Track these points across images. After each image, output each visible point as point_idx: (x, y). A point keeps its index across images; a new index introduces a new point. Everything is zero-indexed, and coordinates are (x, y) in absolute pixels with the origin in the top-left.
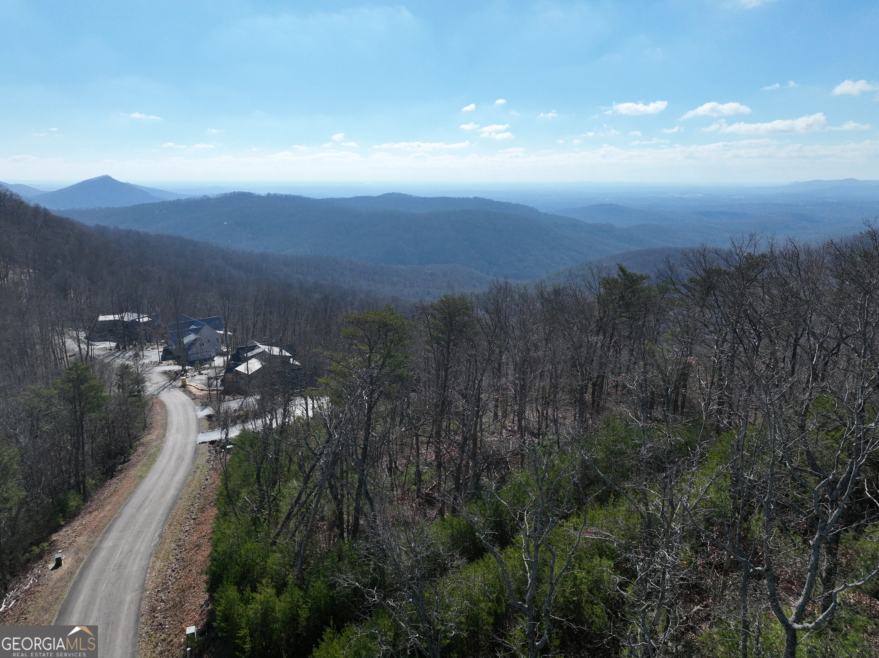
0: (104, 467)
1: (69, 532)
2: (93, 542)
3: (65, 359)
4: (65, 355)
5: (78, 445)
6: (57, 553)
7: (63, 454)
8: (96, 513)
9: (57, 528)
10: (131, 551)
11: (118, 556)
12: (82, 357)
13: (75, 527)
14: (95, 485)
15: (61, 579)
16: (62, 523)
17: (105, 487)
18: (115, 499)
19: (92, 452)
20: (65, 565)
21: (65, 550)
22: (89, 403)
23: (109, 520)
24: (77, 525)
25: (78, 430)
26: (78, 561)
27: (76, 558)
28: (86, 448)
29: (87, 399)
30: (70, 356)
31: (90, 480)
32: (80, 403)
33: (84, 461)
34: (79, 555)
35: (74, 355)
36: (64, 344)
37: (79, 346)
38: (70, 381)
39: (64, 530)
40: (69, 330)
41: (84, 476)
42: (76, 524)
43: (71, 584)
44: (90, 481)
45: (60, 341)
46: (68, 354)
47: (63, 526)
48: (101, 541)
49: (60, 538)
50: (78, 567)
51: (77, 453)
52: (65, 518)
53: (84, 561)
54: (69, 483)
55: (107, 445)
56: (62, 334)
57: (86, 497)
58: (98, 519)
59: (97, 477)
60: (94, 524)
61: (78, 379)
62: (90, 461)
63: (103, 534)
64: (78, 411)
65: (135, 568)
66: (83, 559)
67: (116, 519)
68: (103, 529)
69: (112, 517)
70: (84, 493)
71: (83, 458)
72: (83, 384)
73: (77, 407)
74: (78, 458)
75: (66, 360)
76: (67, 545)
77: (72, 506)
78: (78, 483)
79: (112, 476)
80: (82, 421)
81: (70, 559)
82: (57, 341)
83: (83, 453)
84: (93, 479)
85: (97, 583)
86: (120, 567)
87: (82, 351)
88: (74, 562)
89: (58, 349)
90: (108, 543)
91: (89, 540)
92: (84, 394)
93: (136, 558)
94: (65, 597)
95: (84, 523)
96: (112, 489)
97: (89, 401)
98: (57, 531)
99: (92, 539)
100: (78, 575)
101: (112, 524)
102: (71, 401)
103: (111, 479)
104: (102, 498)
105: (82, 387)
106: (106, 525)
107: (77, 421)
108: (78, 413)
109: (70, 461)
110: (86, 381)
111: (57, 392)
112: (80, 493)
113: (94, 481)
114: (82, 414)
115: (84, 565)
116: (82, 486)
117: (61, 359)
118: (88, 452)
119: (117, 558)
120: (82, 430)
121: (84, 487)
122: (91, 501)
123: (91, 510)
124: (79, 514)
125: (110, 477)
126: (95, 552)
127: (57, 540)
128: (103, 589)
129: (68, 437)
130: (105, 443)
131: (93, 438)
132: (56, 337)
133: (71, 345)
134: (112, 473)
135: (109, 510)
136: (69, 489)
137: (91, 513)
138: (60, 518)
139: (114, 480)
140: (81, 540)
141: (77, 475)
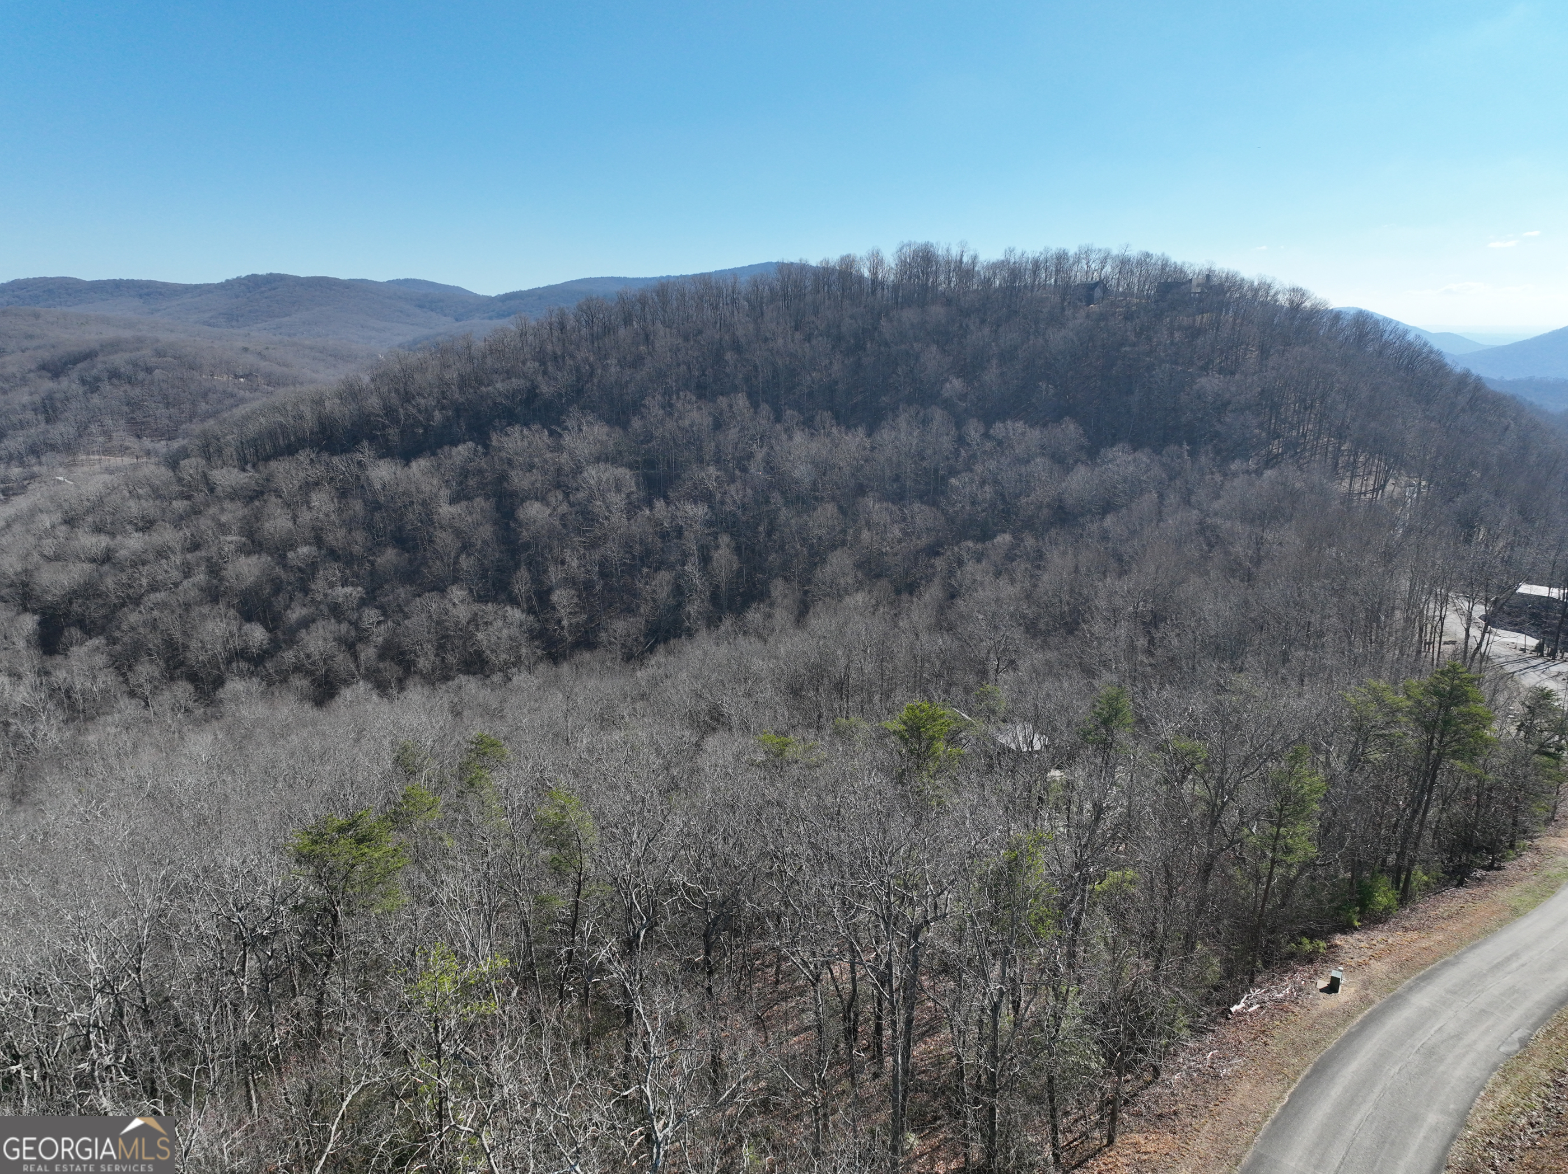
0: (1450, 860)
1: (1362, 944)
2: (1396, 983)
3: (1437, 645)
4: (1437, 639)
5: (1417, 805)
6: (1336, 968)
7: (1389, 809)
8: (1414, 935)
9: (1347, 928)
10: (1458, 1037)
11: (1432, 1032)
12: (1466, 652)
13: (1374, 942)
14: (1427, 884)
15: (1331, 1014)
16: (1357, 924)
17: (1443, 897)
18: (1454, 927)
19: (1437, 827)
20: (1346, 994)
21: (1350, 970)
22: (1458, 741)
23: (1435, 960)
24: (1379, 938)
25: (1425, 781)
26: (1365, 1001)
27: (1363, 993)
28: (1430, 813)
29: (1456, 733)
30: (1445, 643)
31: (1420, 873)
32: (1442, 735)
33: (1419, 836)
34: (1368, 992)
35: (1453, 643)
36: (1442, 619)
37: (1467, 630)
38: (1437, 693)
39: (1356, 936)
40: (1457, 598)
41: (1412, 862)
42: (1378, 936)
43: (1343, 1032)
44: (1419, 875)
45: (1438, 613)
46: (1444, 639)
47: (1356, 929)
48: (1410, 989)
49: (1347, 946)
50: (1361, 1010)
51: (1413, 818)
52: (1362, 916)
53: (1374, 1006)
54: (1384, 861)
55: (1467, 825)
56: (1445, 601)
57: (1405, 898)
58: (1415, 947)
59: (1434, 873)
60: (1407, 953)
61: (1451, 693)
62: (1429, 841)
63: (1418, 978)
64: (1434, 748)
65: (1459, 1072)
66: (1373, 1002)
67: (1446, 964)
68: (1420, 969)
69: (1441, 957)
70: (1405, 890)
71: (1420, 831)
72: (1456, 705)
73: (1435, 741)
74: (1411, 827)
75: (1436, 649)
76: (1353, 964)
77: (1380, 904)
78: (1398, 870)
79: (1460, 884)
80: (1436, 767)
81: (1353, 990)
82: (1431, 613)
83: (1422, 823)
84: (1426, 874)
85: (1384, 1057)
86: (1431, 1054)
87: (1470, 640)
88: (1358, 999)
89: (1429, 626)
90: (1421, 1000)
91: (1391, 975)
92: (1453, 722)
93: (1464, 1056)
94: (1330, 1047)
95: (1390, 941)
96: (1455, 905)
97: (1459, 739)
98: (1345, 933)
99: (1397, 977)
100: (1358, 1024)
101: (1436, 969)
102: (1429, 728)
103: (1457, 886)
104: (1432, 914)
105: (1454, 710)
106: (1426, 965)
107: (1428, 765)
108: (1433, 752)
109: (1396, 826)
110: (1463, 703)
111: (1409, 703)
112: (1397, 888)
113: (1425, 878)
114: (1439, 757)
115: (1370, 1015)
116: (1403, 877)
117: (1429, 643)
118: (1430, 823)
119: (1428, 1035)
120: (1433, 782)
121: (1407, 879)
122: (1412, 910)
123: (1407, 924)
124: (1386, 921)
125: (1455, 882)
126: (1395, 1002)
127: (1341, 947)
128: (1392, 1073)
129: (1404, 783)
130: (1465, 820)
131: (1447, 801)
132: (1432, 606)
133: (1454, 625)
134: (1462, 879)
135: (1440, 943)
136: (1381, 871)
137: (1406, 929)
138: (1355, 913)
139: (1462, 892)
140: (1379, 968)
141: (1400, 855)
